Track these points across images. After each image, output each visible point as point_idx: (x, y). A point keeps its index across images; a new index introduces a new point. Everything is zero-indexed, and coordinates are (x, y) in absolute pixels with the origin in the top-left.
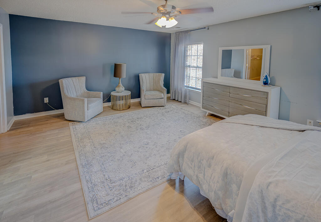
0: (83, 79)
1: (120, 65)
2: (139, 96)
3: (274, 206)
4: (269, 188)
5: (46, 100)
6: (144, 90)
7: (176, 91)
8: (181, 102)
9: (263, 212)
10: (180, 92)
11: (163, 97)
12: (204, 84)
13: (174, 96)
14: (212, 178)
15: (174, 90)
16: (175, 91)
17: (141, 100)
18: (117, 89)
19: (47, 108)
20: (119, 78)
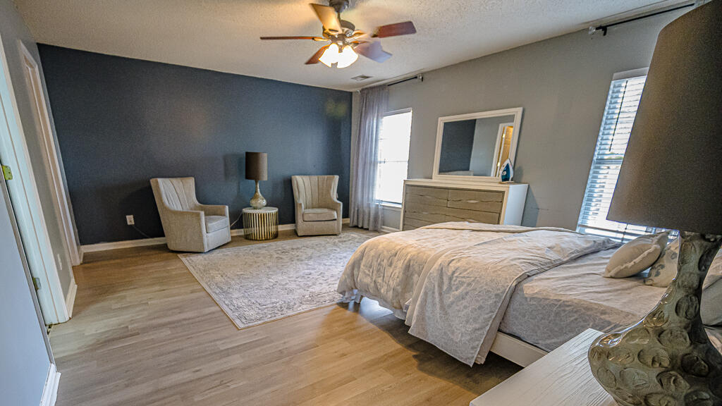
0: (191, 182)
1: (256, 154)
2: (293, 220)
3: (451, 279)
4: (450, 265)
5: (130, 220)
6: (301, 204)
7: (361, 210)
8: (367, 229)
9: (439, 286)
10: (367, 211)
11: (336, 217)
12: (408, 188)
13: (355, 221)
14: (392, 276)
15: (356, 209)
16: (358, 211)
17: (296, 226)
18: (253, 202)
19: (132, 234)
20: (253, 181)
